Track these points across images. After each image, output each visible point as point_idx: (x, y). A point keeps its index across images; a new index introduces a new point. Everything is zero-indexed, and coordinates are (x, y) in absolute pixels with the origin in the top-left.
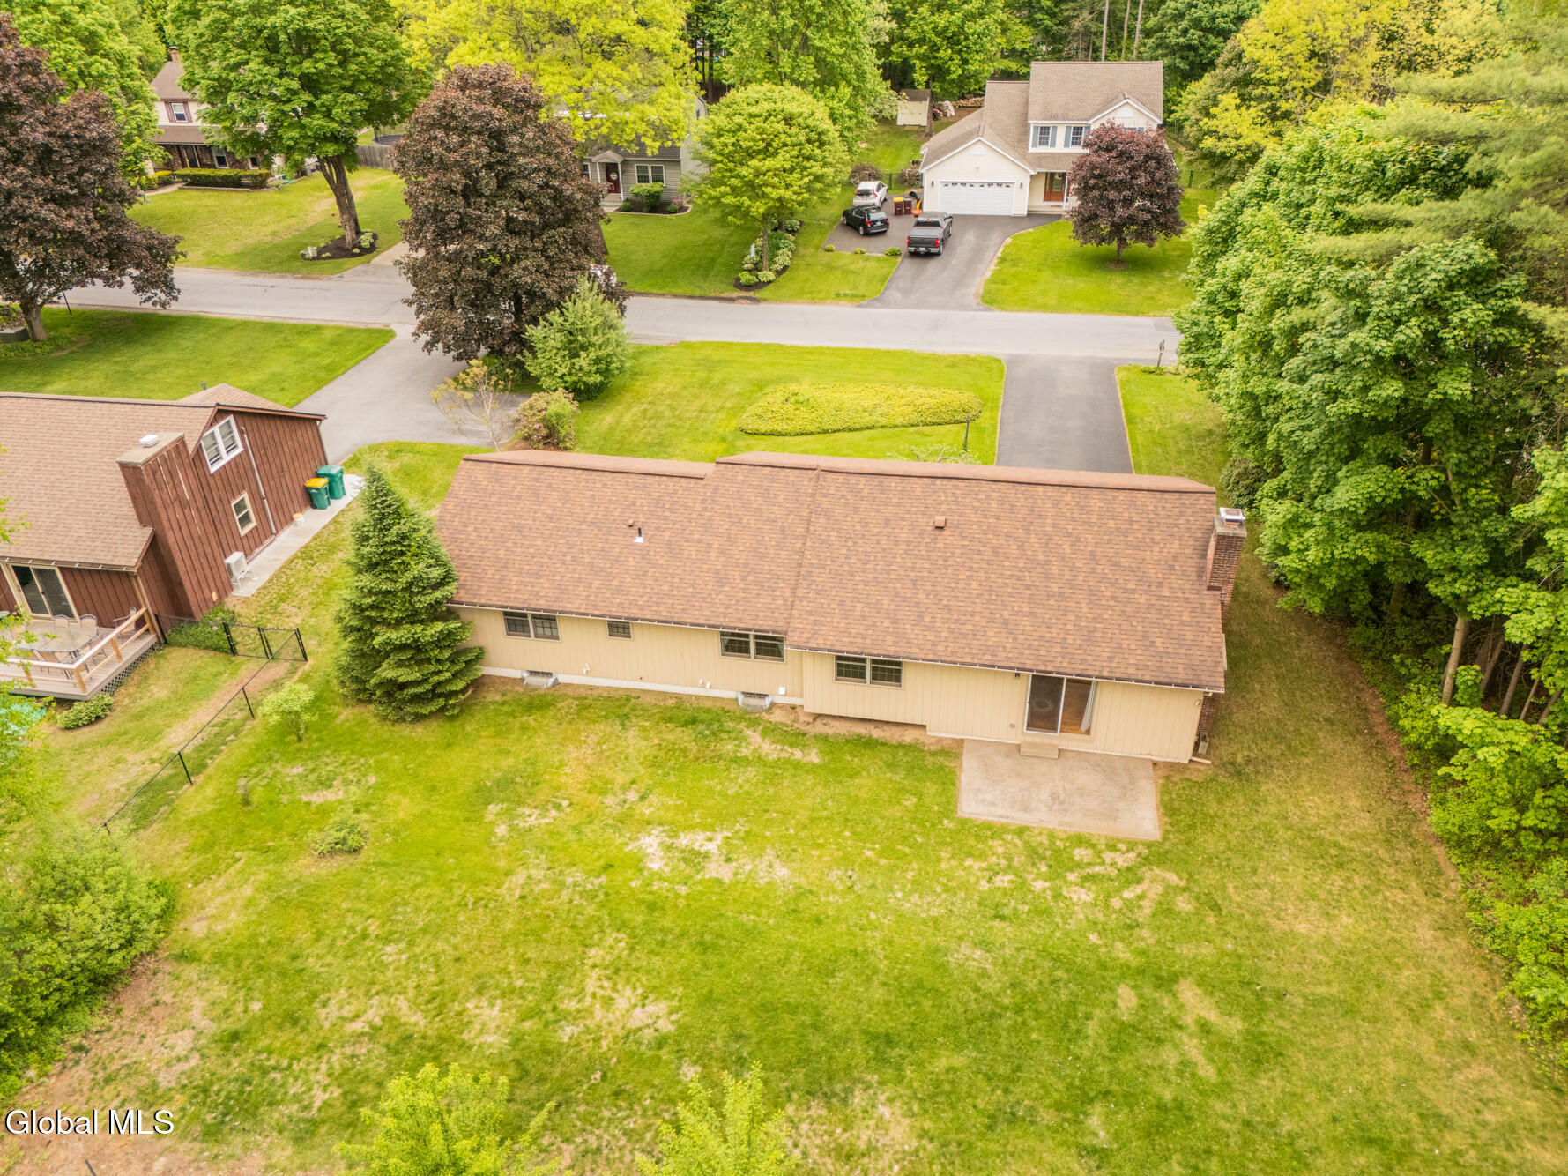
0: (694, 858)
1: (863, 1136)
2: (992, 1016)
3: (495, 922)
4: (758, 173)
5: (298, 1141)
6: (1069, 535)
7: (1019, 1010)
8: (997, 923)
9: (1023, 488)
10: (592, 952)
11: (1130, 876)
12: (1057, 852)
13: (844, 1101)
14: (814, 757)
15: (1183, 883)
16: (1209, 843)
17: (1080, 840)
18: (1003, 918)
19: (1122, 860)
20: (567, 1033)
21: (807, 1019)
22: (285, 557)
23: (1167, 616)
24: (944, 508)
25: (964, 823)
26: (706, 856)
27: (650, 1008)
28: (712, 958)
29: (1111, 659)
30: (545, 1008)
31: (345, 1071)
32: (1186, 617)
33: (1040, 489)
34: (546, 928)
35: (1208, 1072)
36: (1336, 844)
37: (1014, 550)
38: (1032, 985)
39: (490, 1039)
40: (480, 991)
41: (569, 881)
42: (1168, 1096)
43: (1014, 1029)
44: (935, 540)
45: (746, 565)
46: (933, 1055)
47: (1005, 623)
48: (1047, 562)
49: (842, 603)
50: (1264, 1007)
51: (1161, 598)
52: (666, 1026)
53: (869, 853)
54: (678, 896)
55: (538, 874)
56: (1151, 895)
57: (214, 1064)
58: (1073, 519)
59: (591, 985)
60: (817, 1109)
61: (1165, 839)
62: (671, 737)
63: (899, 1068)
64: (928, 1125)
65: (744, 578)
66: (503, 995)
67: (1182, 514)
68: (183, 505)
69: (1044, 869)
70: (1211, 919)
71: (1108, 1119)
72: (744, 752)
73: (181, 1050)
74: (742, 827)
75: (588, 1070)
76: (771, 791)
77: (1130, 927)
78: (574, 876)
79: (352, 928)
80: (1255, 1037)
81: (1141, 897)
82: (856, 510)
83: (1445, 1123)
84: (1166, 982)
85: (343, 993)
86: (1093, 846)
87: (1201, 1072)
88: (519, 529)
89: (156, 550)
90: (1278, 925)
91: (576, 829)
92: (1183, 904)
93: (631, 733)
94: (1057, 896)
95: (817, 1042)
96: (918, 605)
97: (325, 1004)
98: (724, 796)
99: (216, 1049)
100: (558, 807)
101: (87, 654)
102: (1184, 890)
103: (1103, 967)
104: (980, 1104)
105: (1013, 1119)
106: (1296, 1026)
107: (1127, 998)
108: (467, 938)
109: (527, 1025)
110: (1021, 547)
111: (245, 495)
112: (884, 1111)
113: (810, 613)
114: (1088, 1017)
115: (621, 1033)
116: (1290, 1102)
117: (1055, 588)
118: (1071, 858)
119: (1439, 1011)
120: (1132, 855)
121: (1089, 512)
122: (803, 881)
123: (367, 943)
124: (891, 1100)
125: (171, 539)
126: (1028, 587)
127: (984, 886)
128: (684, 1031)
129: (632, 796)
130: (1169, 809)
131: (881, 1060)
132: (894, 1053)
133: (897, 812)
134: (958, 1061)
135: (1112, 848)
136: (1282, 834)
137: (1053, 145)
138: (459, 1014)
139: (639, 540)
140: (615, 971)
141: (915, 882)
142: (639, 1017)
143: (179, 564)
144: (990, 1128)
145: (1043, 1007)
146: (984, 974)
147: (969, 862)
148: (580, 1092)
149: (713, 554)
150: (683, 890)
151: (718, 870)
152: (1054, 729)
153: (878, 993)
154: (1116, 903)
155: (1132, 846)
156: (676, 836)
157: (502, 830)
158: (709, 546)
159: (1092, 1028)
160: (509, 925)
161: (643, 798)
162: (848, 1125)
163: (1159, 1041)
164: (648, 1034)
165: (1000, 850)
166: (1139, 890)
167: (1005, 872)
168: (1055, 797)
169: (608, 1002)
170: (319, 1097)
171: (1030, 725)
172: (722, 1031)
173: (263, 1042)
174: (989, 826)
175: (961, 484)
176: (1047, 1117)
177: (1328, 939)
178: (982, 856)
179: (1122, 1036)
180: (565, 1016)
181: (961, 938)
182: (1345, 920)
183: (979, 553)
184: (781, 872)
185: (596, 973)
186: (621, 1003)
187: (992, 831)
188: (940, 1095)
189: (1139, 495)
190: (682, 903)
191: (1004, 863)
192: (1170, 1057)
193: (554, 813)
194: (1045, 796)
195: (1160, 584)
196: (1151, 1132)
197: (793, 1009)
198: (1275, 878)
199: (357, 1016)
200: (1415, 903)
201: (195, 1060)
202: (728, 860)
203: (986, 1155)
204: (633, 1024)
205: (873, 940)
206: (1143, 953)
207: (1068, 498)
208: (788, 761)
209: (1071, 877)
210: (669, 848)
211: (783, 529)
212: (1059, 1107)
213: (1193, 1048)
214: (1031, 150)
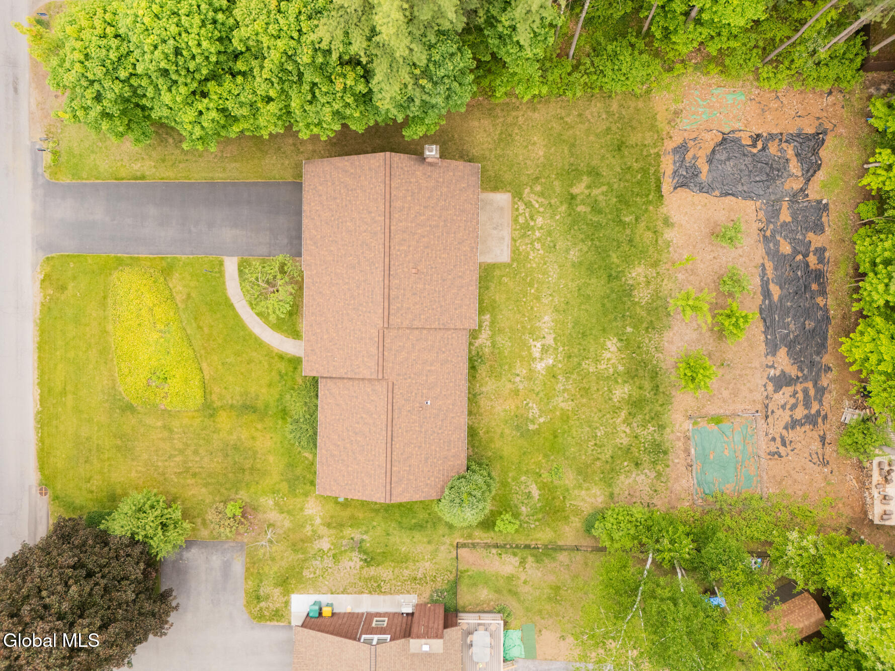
0: (545, 350)
1: (642, 279)
2: (597, 247)
3: (583, 405)
5: (665, 428)
6: (416, 216)
7: (592, 240)
8: (557, 247)
9: (392, 235)
10: (591, 370)
11: (528, 205)
12: (522, 228)
13: (632, 286)
14: (488, 317)
15: (529, 188)
16: (508, 177)
17: (516, 220)
18: (555, 246)
19: (522, 207)
20: (621, 368)
21: (606, 301)
23: (452, 181)
24: (406, 270)
25: (513, 260)
26: (543, 345)
27: (609, 346)
28: (588, 332)
29: (471, 204)
30: (612, 379)
31: (643, 426)
32: (451, 174)
33: (392, 228)
34: (584, 388)
35: (604, 188)
36: (501, 133)
37: (425, 240)
38: (583, 236)
39: (626, 390)
40: (610, 399)
41: (562, 388)
42: (615, 200)
43: (600, 241)
44: (423, 273)
45: (437, 353)
46: (613, 263)
48: (430, 226)
49: (456, 309)
50: (576, 170)
51: (443, 182)
52: (615, 340)
53: (533, 291)
54: (564, 350)
55: (561, 399)
56: (536, 198)
57: (646, 465)
58: (407, 214)
59: (604, 367)
60: (635, 292)
61: (509, 191)
62: (484, 374)
63: (619, 272)
64: (636, 263)
65: (444, 352)
66: (611, 392)
67: (402, 168)
69: (530, 232)
70: (543, 180)
71: (624, 215)
72: (489, 343)
73: (643, 477)
74: (527, 336)
75: (633, 358)
76: (507, 330)
77: (551, 206)
78: (560, 387)
79: (593, 450)
80: (589, 173)
81: (537, 202)
82: (409, 308)
83: (609, 129)
84: (573, 197)
85: (618, 440)
86: (517, 216)
87: (605, 190)
90: (542, 159)
91: (537, 394)
92: (538, 188)
93: (484, 389)
94: (541, 228)
95: (614, 296)
96: (454, 278)
97: (621, 444)
98: (512, 346)
99: (641, 467)
100: (527, 404)
102: (531, 187)
103: (570, 215)
104: (627, 249)
105: (631, 241)
106: (583, 162)
107: (581, 209)
108: (591, 412)
109: (620, 381)
110: (424, 237)
111: (374, 625)
112: (634, 275)
113: (461, 321)
114: (591, 220)
115: (619, 353)
116: (610, 167)
117: (442, 224)
118: (524, 224)
119: (568, 119)
120: (519, 203)
121: (403, 207)
122: (550, 311)
123: (598, 442)
124: (630, 273)
126: (443, 234)
127: (541, 252)
128: (617, 334)
129: (518, 379)
130: (495, 189)
131: (617, 278)
132: (614, 274)
133: (511, 284)
134: (614, 256)
135: (517, 209)
136: (499, 151)
138: (620, 402)
139: (429, 403)
140: (597, 361)
141: (544, 274)
142: (614, 349)
144: (635, 247)
145: (590, 233)
146: (581, 250)
147: (531, 257)
148: (639, 358)
149: (433, 368)
150: (561, 349)
151: (550, 340)
153: (594, 281)
154: (541, 210)
155: (514, 203)
156: (535, 358)
157: (542, 420)
158: (429, 371)
159: (595, 219)
160: (584, 400)
161: (518, 375)
162: (639, 284)
163: (596, 201)
164: (619, 345)
165: (524, 247)
166: (534, 202)
167: (533, 245)
168: (495, 228)
169: (609, 360)
170: (652, 429)
172: (614, 324)
173: (637, 454)
174: (513, 252)
175: (392, 263)
176: (628, 232)
177: (545, 146)
178: (528, 253)
179: (596, 209)
180: (615, 372)
181: (566, 258)
182: (535, 138)
183: (428, 254)
184: (546, 318)
185: (599, 366)
186: (609, 356)
187: (515, 251)
188: (627, 259)
189: (393, 185)
190: (566, 348)
191: (529, 246)
192: (601, 198)
193: (530, 405)
194: (495, 232)
195: (438, 182)
196: (627, 204)
197: (603, 305)
198: (521, 158)
199: (625, 432)
200: (523, 115)
201: (646, 471)
202: (544, 337)
203: (643, 247)
204: (616, 350)
205: (573, 285)
206: (561, 202)
207: (396, 216)
208: (491, 326)
209: (532, 223)
210: (541, 359)
211: (417, 340)
212: (624, 228)
213: (596, 192)
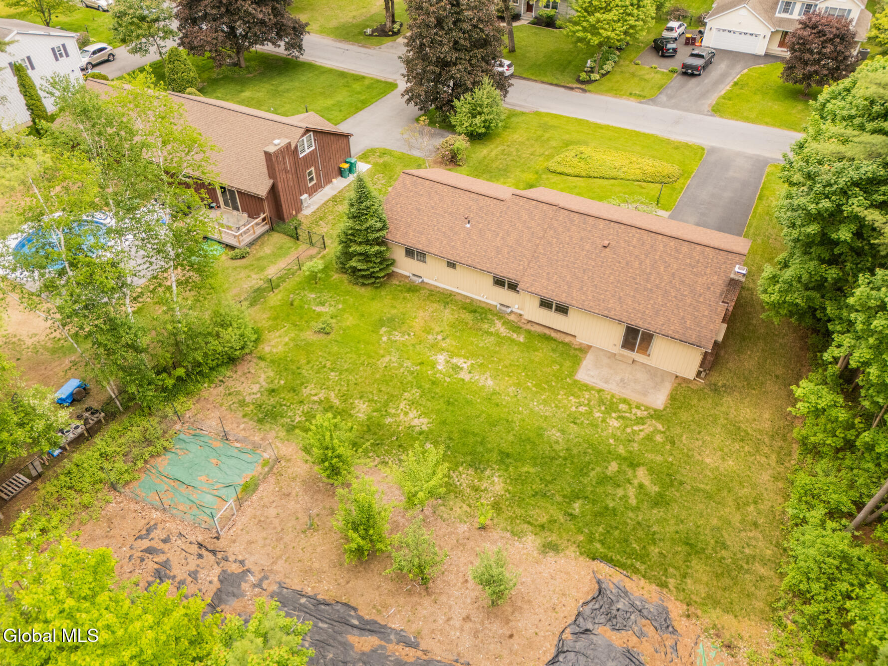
0: (457, 368)
1: (485, 485)
2: (553, 458)
3: (373, 373)
4: (598, 21)
5: (288, 431)
6: (666, 262)
7: (565, 459)
8: (572, 425)
9: (652, 234)
10: (406, 394)
11: (641, 421)
12: (612, 403)
13: (482, 472)
14: (521, 339)
15: (663, 430)
16: (684, 416)
17: (625, 401)
18: (575, 423)
19: (639, 413)
20: (388, 420)
21: (479, 440)
22: (326, 199)
23: (697, 311)
24: (611, 237)
25: (575, 381)
26: (461, 369)
27: (421, 420)
28: (450, 408)
30: (383, 409)
31: (308, 412)
32: (706, 313)
33: (660, 236)
34: (391, 381)
35: (633, 502)
36: (746, 432)
37: (637, 264)
38: (575, 452)
39: (360, 415)
40: (361, 398)
41: (405, 365)
42: (611, 505)
43: (560, 465)
44: (601, 252)
45: (511, 247)
46: (523, 465)
47: (620, 298)
48: (650, 273)
49: (548, 274)
50: (672, 485)
51: (698, 301)
52: (425, 428)
53: (529, 384)
54: (445, 381)
55: (394, 359)
56: (647, 431)
57: (265, 398)
58: (671, 255)
59: (402, 406)
60: (471, 471)
61: (664, 410)
62: (463, 316)
63: (508, 466)
64: (510, 488)
65: (508, 253)
66: (369, 401)
67: (725, 263)
68: (287, 172)
69: (603, 408)
70: (668, 447)
71: (583, 505)
72: (492, 330)
73: (255, 391)
74: (480, 361)
75: (392, 436)
76: (498, 349)
77: (630, 441)
78: (407, 363)
79: (321, 363)
80: (661, 495)
81: (640, 431)
82: (569, 230)
83: (725, 546)
84: (634, 466)
85: (313, 386)
86: (630, 405)
87: (630, 501)
88: (419, 210)
89: (273, 190)
90: (698, 457)
91: (414, 345)
92: (659, 438)
93: (447, 311)
94: (604, 421)
95: (480, 449)
96: (582, 282)
97: (306, 388)
98: (477, 346)
99: (266, 393)
100: (409, 335)
101: (243, 229)
102: (664, 433)
103: (610, 452)
104: (534, 487)
105: (544, 495)
106: (681, 496)
107: (613, 467)
108: (361, 377)
109: (375, 414)
110: (640, 264)
111: (313, 169)
112: (496, 479)
113: (532, 275)
114: (593, 469)
115: (407, 426)
116: (662, 521)
117: (649, 286)
118: (617, 407)
119: (751, 508)
120: (646, 413)
121: (680, 253)
122: (497, 389)
123: (325, 369)
124: (500, 476)
125: (280, 186)
126: (636, 284)
127: (574, 409)
128: (431, 431)
129: (440, 337)
130: (673, 398)
131: (502, 461)
132: (508, 461)
133: (548, 370)
134: (532, 470)
135: (638, 407)
136: (722, 421)
137: (791, 14)
138: (352, 404)
139: (468, 226)
140: (412, 403)
141: (544, 400)
142: (416, 422)
143: (282, 197)
144: (534, 496)
145: (576, 460)
146: (557, 442)
147: (571, 398)
148: (387, 442)
149: (498, 239)
150: (448, 380)
151: (464, 375)
152: (633, 350)
153: (511, 438)
154: (629, 430)
155: (647, 408)
156: (452, 358)
157: (385, 339)
158: (498, 234)
159: (592, 474)
160: (378, 376)
161: (444, 339)
162: (480, 480)
163: (619, 486)
164: (417, 429)
165: (587, 396)
166: (641, 427)
167: (585, 406)
168: (622, 380)
169: (406, 414)
170: (298, 419)
171: (623, 347)
172: (445, 435)
173: (282, 396)
174: (586, 386)
175: (623, 227)
176: (558, 498)
177: (717, 468)
178: (578, 397)
179: (603, 480)
180: (389, 414)
181: (554, 427)
182: (730, 463)
183: (619, 262)
184: (490, 382)
185: (405, 402)
186: (411, 415)
187: (587, 388)
188: (520, 480)
189: (707, 249)
190: (446, 384)
191: (586, 402)
192: (620, 492)
193: (407, 337)
194: (618, 378)
195: (700, 295)
196: (596, 515)
197: (475, 435)
198: (708, 438)
199: (316, 395)
200: (769, 464)
201: (259, 395)
202: (470, 372)
203: (528, 504)
204: (413, 424)
205: (517, 418)
206: (631, 452)
207: (672, 244)
208: (509, 338)
209: (614, 415)
210: (448, 362)
211: (533, 233)
212: (564, 496)
213: (631, 492)
214: (777, 15)
